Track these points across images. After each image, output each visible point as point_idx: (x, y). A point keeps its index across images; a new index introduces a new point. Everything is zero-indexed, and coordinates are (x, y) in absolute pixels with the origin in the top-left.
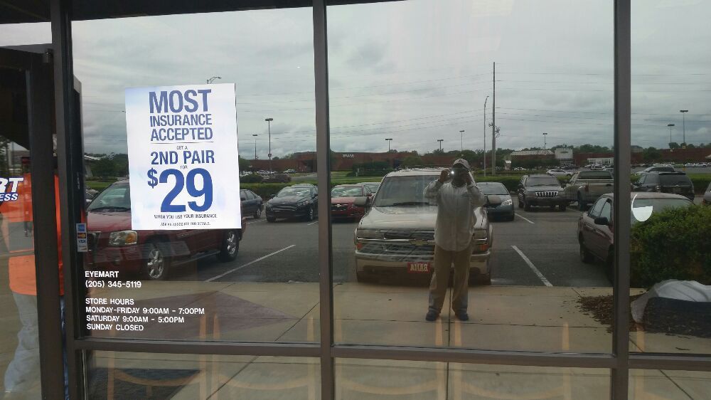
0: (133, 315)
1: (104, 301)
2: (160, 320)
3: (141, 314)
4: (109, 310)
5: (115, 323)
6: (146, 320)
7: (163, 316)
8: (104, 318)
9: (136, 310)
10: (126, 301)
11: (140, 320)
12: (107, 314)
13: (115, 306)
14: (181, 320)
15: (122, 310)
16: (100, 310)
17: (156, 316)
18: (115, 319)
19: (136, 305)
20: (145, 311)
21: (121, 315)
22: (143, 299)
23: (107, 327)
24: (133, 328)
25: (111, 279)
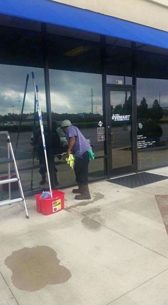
1: (140, 142)
3: (146, 144)
4: (141, 144)
5: (142, 146)
7: (149, 143)
8: (140, 145)
9: (145, 143)
10: (144, 141)
13: (142, 143)
14: (152, 144)
15: (143, 143)
16: (139, 144)
18: (142, 145)
20: (147, 143)
21: (143, 144)
22: (146, 140)
23: (141, 147)
24: (145, 147)
25: (142, 137)
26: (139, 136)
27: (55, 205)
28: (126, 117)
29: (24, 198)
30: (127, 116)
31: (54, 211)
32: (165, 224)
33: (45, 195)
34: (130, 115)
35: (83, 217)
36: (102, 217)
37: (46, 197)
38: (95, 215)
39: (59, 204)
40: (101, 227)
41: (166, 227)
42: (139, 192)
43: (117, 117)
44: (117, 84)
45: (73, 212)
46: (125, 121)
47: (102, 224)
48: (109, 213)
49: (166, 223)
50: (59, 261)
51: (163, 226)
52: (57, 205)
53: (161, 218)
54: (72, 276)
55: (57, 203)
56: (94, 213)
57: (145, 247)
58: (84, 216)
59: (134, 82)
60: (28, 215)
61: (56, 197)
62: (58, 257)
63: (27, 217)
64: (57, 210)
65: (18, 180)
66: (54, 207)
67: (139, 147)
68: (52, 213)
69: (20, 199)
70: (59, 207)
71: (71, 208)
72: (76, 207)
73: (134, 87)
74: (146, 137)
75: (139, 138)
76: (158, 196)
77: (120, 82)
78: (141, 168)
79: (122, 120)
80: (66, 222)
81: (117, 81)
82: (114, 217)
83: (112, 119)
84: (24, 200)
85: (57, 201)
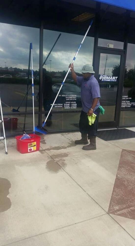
0: (129, 104)
1: (125, 102)
2: (133, 105)
3: (130, 104)
6: (131, 105)
7: (134, 104)
9: (130, 103)
10: (129, 101)
11: (130, 105)
12: (125, 104)
13: (127, 103)
15: (128, 103)
17: (132, 104)
18: (126, 105)
19: (130, 102)
20: (131, 103)
21: (127, 104)
22: (131, 101)
23: (125, 107)
24: (129, 106)
25: (127, 97)
26: (124, 96)
27: (30, 146)
28: (113, 78)
29: (5, 137)
30: (115, 77)
31: (29, 151)
32: (117, 176)
33: (24, 137)
34: (117, 77)
35: (50, 159)
36: (66, 162)
37: (25, 139)
38: (61, 159)
39: (35, 146)
40: (60, 170)
41: (116, 179)
42: (110, 145)
43: (105, 78)
44: (108, 47)
45: (45, 154)
46: (112, 82)
47: (63, 167)
48: (74, 159)
49: (119, 176)
50: (8, 193)
51: (115, 177)
52: (32, 147)
53: (116, 170)
54: (11, 208)
55: (33, 145)
56: (61, 157)
57: (87, 193)
58: (52, 158)
59: (125, 47)
60: (7, 151)
61: (32, 140)
62: (10, 190)
63: (6, 153)
64: (32, 150)
65: (2, 122)
66: (29, 147)
67: (123, 106)
68: (28, 152)
69: (2, 138)
70: (34, 148)
71: (45, 151)
72: (50, 150)
73: (125, 51)
74: (131, 98)
75: (125, 98)
76: (125, 150)
77: (111, 46)
78: (123, 125)
79: (109, 80)
80: (34, 162)
81: (108, 44)
82: (76, 163)
83: (100, 79)
84: (5, 139)
85: (33, 143)
